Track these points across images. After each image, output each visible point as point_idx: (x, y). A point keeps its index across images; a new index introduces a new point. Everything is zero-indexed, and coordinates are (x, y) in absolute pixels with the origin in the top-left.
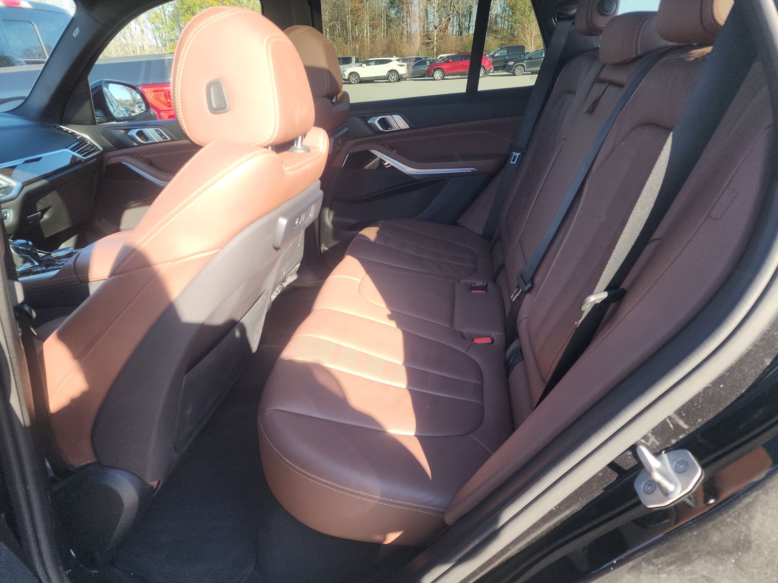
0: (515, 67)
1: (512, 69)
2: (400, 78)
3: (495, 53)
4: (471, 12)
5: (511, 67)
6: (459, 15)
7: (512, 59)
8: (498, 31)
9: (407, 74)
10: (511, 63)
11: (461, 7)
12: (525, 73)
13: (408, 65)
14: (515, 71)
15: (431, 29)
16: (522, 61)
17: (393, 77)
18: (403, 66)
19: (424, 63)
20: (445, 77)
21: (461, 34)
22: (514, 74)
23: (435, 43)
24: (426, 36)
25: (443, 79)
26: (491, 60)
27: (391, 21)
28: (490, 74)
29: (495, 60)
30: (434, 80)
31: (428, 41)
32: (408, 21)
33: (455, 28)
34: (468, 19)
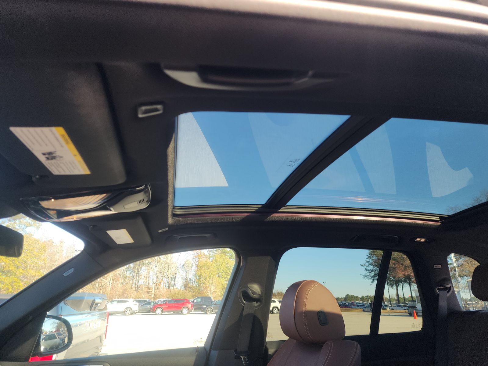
0: (207, 309)
1: (205, 310)
2: (133, 313)
3: (194, 300)
4: (175, 276)
6: (168, 277)
7: (205, 304)
8: (191, 288)
9: (138, 310)
10: (205, 306)
11: (170, 273)
12: (212, 313)
13: (139, 305)
14: (207, 311)
15: (151, 284)
16: (211, 305)
17: (129, 312)
18: (136, 305)
19: (150, 303)
20: (163, 313)
21: (169, 287)
22: (206, 313)
23: (153, 292)
24: (148, 287)
25: (162, 314)
26: (193, 304)
27: (126, 278)
29: (194, 304)
30: (156, 314)
31: (148, 290)
32: (137, 278)
33: (165, 285)
34: (174, 280)
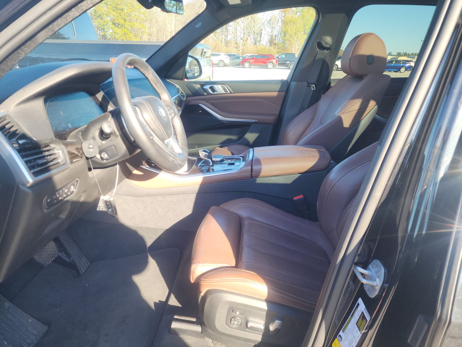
0: (290, 65)
2: (225, 65)
3: (279, 56)
4: (261, 33)
5: (288, 64)
6: (255, 33)
7: (289, 60)
8: (277, 44)
9: (229, 63)
10: (288, 62)
11: (256, 29)
13: (230, 58)
14: (290, 67)
15: (239, 39)
17: (222, 64)
18: (227, 58)
19: (239, 57)
20: (251, 67)
21: (255, 43)
23: (241, 47)
24: (236, 43)
25: (250, 68)
26: (277, 59)
28: (275, 67)
29: (279, 60)
30: (245, 67)
31: (237, 46)
32: (226, 34)
33: (251, 41)
34: (260, 36)
